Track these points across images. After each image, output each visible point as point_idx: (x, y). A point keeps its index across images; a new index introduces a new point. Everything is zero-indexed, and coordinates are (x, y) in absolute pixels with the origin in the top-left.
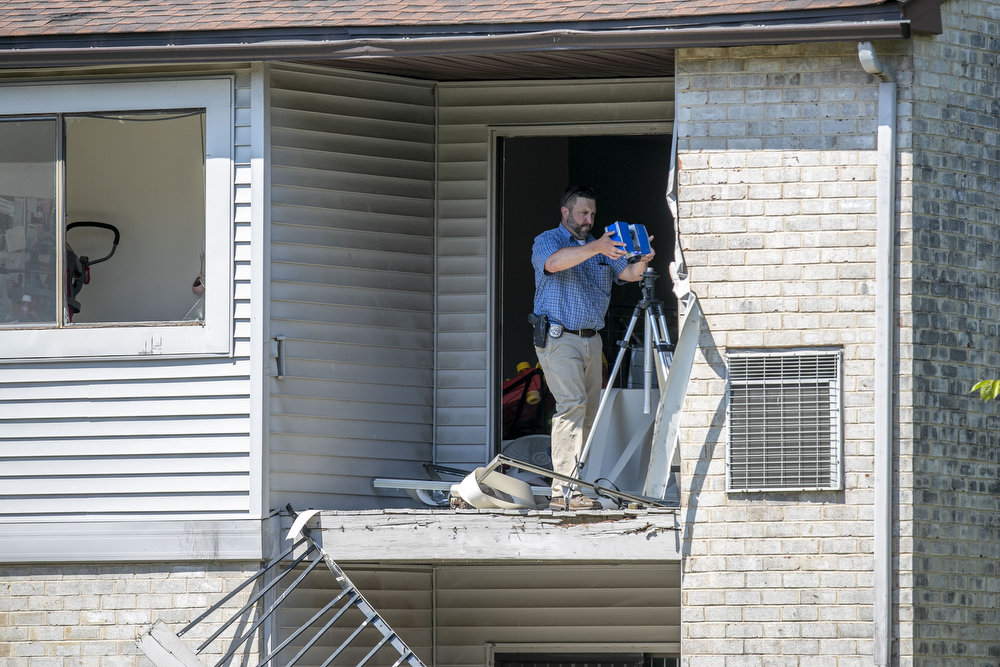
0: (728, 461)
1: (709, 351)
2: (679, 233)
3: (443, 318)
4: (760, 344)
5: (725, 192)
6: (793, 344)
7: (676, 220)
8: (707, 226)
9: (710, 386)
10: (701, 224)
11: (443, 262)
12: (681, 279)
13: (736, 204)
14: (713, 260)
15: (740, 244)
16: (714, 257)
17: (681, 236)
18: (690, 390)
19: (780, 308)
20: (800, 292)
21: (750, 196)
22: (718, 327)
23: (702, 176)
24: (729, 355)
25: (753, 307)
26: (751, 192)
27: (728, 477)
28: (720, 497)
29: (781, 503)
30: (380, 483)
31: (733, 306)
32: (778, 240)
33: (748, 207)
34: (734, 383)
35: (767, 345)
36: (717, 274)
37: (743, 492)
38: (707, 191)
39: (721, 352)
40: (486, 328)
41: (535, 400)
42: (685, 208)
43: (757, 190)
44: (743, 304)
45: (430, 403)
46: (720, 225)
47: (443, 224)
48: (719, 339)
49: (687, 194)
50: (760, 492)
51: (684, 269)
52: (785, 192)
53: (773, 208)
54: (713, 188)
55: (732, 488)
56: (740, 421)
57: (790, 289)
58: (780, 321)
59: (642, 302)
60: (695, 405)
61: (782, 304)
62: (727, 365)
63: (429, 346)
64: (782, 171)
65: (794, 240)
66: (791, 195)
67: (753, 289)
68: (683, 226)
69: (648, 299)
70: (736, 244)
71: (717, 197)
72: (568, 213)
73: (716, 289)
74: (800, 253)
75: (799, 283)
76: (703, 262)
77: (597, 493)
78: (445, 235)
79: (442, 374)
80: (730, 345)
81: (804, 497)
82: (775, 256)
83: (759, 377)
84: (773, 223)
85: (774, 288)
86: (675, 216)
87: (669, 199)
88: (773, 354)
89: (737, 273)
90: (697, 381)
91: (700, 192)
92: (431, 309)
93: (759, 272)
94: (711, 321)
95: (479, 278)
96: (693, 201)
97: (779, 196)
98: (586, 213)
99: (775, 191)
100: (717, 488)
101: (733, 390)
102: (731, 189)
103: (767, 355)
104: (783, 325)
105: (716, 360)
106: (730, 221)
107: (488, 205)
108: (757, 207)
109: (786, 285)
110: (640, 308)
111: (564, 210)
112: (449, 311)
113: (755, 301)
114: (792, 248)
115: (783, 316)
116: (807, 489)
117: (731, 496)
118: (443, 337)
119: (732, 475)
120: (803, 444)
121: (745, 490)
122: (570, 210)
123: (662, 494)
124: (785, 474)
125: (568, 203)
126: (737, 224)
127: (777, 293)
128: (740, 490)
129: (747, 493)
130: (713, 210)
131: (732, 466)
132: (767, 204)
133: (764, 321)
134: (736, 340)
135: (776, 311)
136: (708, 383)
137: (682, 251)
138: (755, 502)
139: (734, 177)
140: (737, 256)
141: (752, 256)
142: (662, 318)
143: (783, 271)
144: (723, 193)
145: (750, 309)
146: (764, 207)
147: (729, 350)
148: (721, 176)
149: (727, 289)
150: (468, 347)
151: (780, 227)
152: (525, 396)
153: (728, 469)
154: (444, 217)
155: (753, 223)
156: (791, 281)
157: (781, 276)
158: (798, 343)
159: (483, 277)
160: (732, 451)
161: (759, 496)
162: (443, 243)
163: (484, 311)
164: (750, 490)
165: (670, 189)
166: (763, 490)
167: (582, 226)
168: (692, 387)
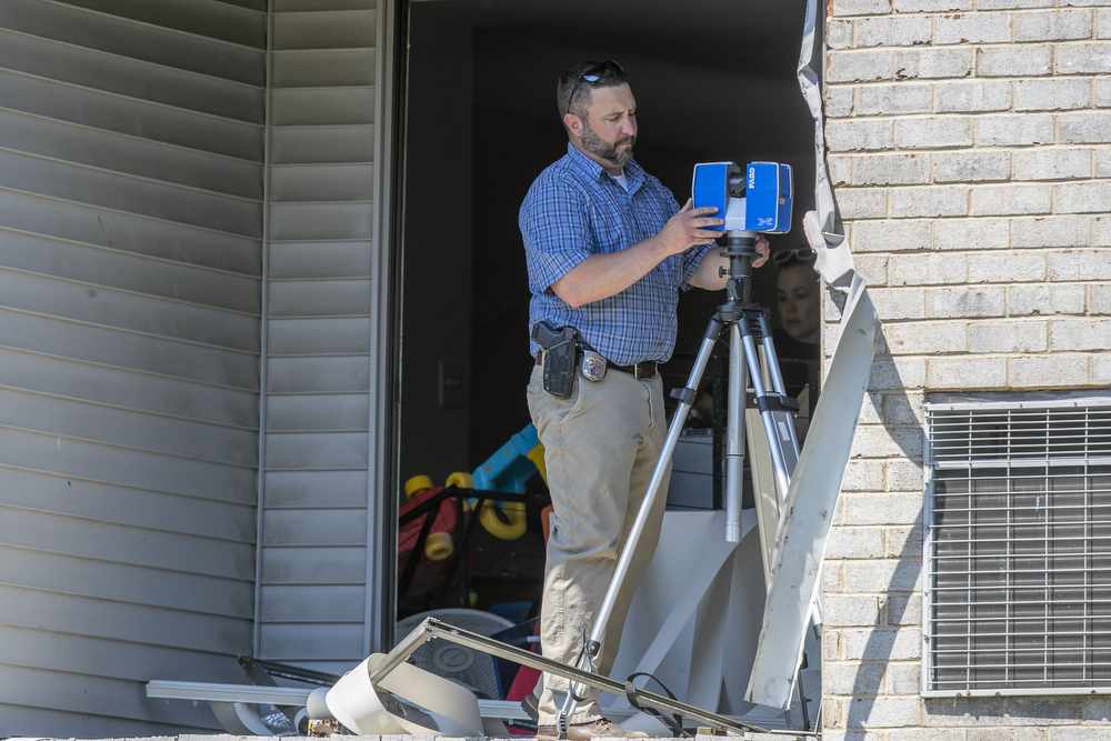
0: (927, 630)
1: (888, 398)
2: (826, 149)
3: (277, 367)
4: (999, 383)
5: (927, 62)
6: (1072, 383)
7: (818, 124)
8: (887, 135)
9: (890, 471)
10: (874, 131)
11: (280, 253)
12: (830, 245)
13: (950, 87)
14: (900, 205)
15: (959, 172)
16: (900, 200)
17: (829, 156)
18: (846, 483)
19: (1044, 307)
20: (1088, 272)
21: (982, 70)
22: (908, 347)
23: (877, 28)
24: (930, 407)
25: (984, 304)
26: (985, 61)
27: (926, 665)
28: (910, 706)
29: (1044, 721)
30: (159, 689)
31: (941, 302)
32: (1040, 162)
33: (976, 92)
34: (943, 465)
35: (1015, 385)
36: (909, 235)
37: (959, 697)
38: (887, 61)
39: (915, 400)
40: (368, 386)
41: (441, 551)
42: (839, 97)
43: (997, 56)
44: (964, 297)
45: (250, 540)
46: (914, 131)
47: (281, 175)
48: (911, 373)
49: (845, 67)
50: (998, 697)
51: (836, 224)
52: (1058, 59)
53: (1031, 94)
54: (901, 54)
55: (935, 687)
56: (954, 546)
57: (1066, 266)
58: (1043, 334)
59: (726, 308)
60: (855, 511)
61: (1050, 298)
62: (926, 427)
63: (250, 422)
64: (1053, 18)
65: (1077, 162)
66: (1071, 66)
67: (983, 267)
68: (835, 134)
69: (738, 302)
70: (949, 172)
71: (909, 72)
72: (580, 125)
73: (906, 268)
74: (1089, 189)
75: (1088, 254)
76: (877, 210)
77: (634, 703)
78: (286, 198)
79: (274, 479)
80: (935, 384)
81: (1093, 707)
82: (1034, 197)
83: (998, 453)
84: (1032, 127)
85: (1032, 263)
86: (817, 114)
87: (802, 79)
88: (1027, 405)
89: (950, 232)
90: (861, 461)
91: (872, 64)
92: (254, 347)
93: (998, 232)
94: (892, 334)
95: (355, 285)
96: (857, 81)
97: (1045, 70)
98: (618, 116)
99: (1037, 59)
100: (902, 687)
101: (941, 481)
102: (940, 55)
103: (1015, 405)
104: (1049, 343)
105: (902, 416)
106: (936, 124)
107: (376, 136)
108: (997, 92)
109: (1059, 257)
110: (721, 321)
111: (570, 120)
112: (291, 351)
113: (991, 292)
114: (1073, 179)
115: (1050, 323)
116: (1100, 690)
117: (932, 705)
118: (277, 405)
119: (935, 660)
120: (1091, 595)
121: (964, 693)
122: (584, 118)
123: (784, 697)
124: (1053, 659)
125: (576, 106)
126: (953, 131)
127: (1039, 275)
128: (952, 693)
129: (970, 699)
130: (900, 100)
131: (935, 641)
132: (1018, 88)
133: (1008, 334)
134: (947, 375)
135: (1036, 312)
136: (885, 467)
137: (832, 187)
138: (986, 720)
139: (947, 30)
140: (952, 198)
141: (985, 197)
142: (767, 341)
143: (1052, 229)
144: (923, 63)
145: (979, 309)
146: (1011, 93)
147: (930, 395)
148: (918, 28)
149: (931, 266)
150: (331, 425)
151: (1046, 135)
152: (422, 541)
153: (927, 648)
154: (284, 161)
155: (987, 127)
156: (1068, 248)
157: (1046, 239)
158: (1083, 380)
159: (362, 284)
160: (935, 610)
161: (994, 707)
162: (280, 215)
163: (364, 351)
164: (975, 693)
165: (806, 56)
166: (1004, 692)
167: (616, 145)
168: (853, 474)
